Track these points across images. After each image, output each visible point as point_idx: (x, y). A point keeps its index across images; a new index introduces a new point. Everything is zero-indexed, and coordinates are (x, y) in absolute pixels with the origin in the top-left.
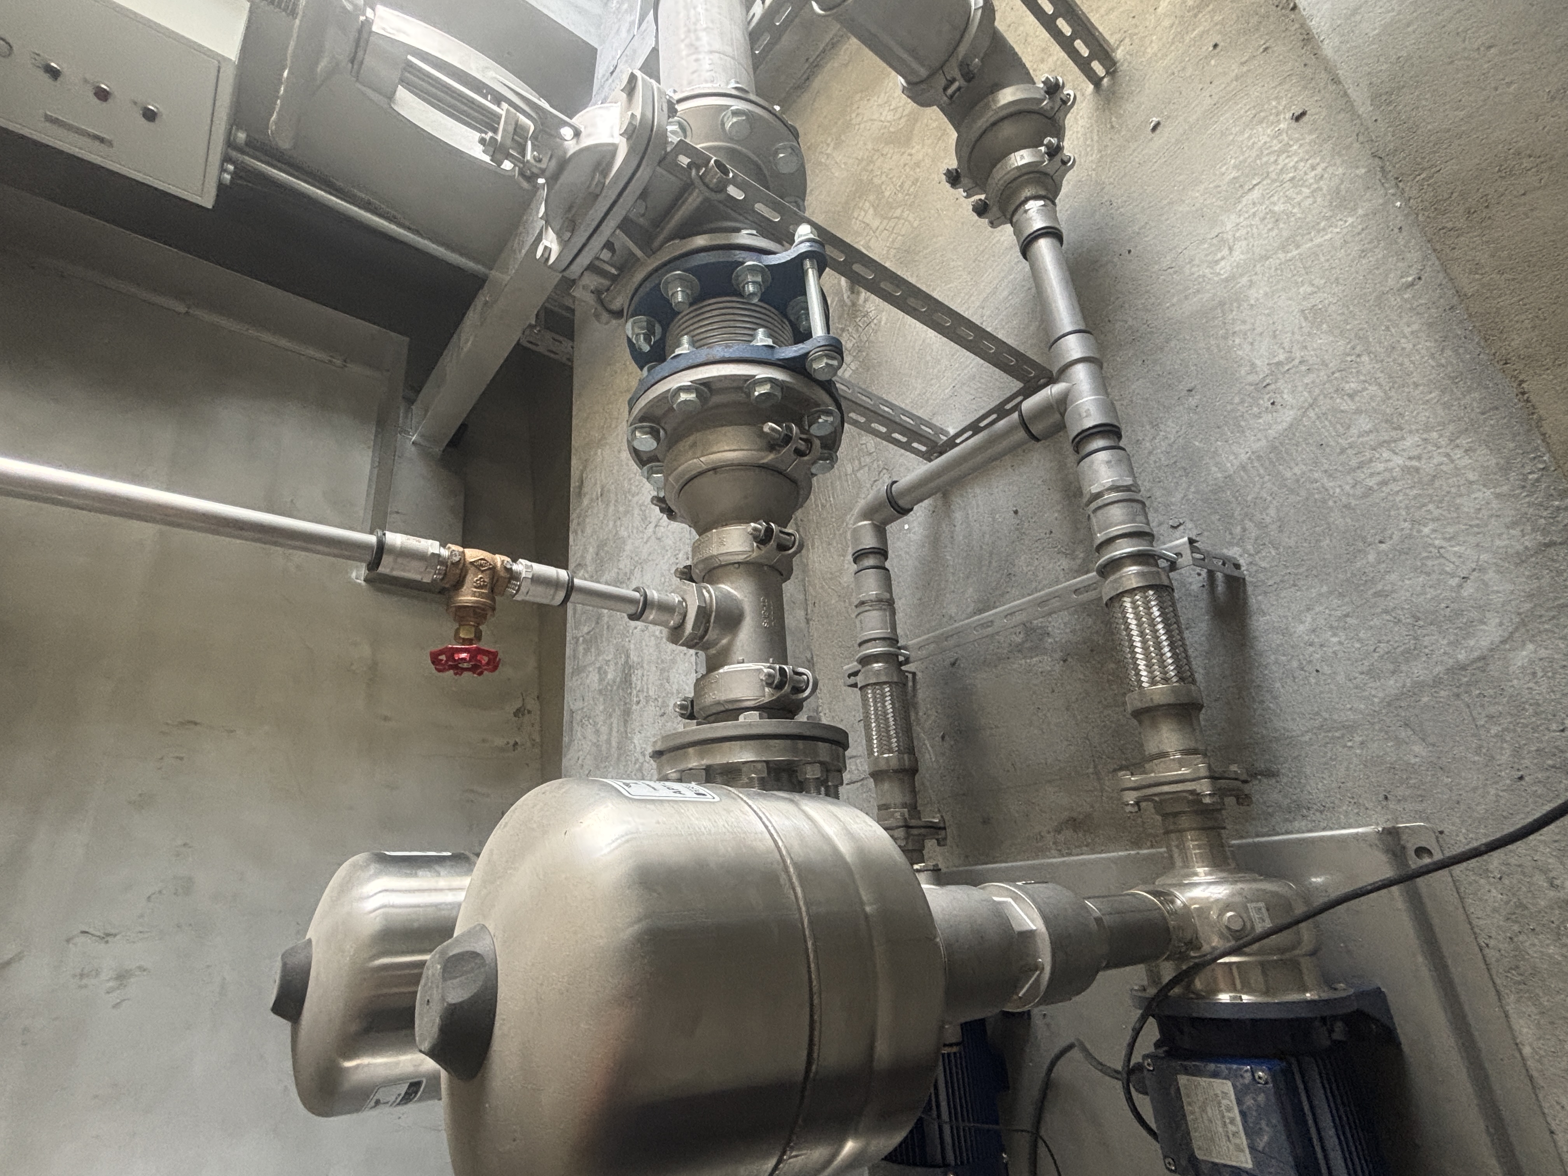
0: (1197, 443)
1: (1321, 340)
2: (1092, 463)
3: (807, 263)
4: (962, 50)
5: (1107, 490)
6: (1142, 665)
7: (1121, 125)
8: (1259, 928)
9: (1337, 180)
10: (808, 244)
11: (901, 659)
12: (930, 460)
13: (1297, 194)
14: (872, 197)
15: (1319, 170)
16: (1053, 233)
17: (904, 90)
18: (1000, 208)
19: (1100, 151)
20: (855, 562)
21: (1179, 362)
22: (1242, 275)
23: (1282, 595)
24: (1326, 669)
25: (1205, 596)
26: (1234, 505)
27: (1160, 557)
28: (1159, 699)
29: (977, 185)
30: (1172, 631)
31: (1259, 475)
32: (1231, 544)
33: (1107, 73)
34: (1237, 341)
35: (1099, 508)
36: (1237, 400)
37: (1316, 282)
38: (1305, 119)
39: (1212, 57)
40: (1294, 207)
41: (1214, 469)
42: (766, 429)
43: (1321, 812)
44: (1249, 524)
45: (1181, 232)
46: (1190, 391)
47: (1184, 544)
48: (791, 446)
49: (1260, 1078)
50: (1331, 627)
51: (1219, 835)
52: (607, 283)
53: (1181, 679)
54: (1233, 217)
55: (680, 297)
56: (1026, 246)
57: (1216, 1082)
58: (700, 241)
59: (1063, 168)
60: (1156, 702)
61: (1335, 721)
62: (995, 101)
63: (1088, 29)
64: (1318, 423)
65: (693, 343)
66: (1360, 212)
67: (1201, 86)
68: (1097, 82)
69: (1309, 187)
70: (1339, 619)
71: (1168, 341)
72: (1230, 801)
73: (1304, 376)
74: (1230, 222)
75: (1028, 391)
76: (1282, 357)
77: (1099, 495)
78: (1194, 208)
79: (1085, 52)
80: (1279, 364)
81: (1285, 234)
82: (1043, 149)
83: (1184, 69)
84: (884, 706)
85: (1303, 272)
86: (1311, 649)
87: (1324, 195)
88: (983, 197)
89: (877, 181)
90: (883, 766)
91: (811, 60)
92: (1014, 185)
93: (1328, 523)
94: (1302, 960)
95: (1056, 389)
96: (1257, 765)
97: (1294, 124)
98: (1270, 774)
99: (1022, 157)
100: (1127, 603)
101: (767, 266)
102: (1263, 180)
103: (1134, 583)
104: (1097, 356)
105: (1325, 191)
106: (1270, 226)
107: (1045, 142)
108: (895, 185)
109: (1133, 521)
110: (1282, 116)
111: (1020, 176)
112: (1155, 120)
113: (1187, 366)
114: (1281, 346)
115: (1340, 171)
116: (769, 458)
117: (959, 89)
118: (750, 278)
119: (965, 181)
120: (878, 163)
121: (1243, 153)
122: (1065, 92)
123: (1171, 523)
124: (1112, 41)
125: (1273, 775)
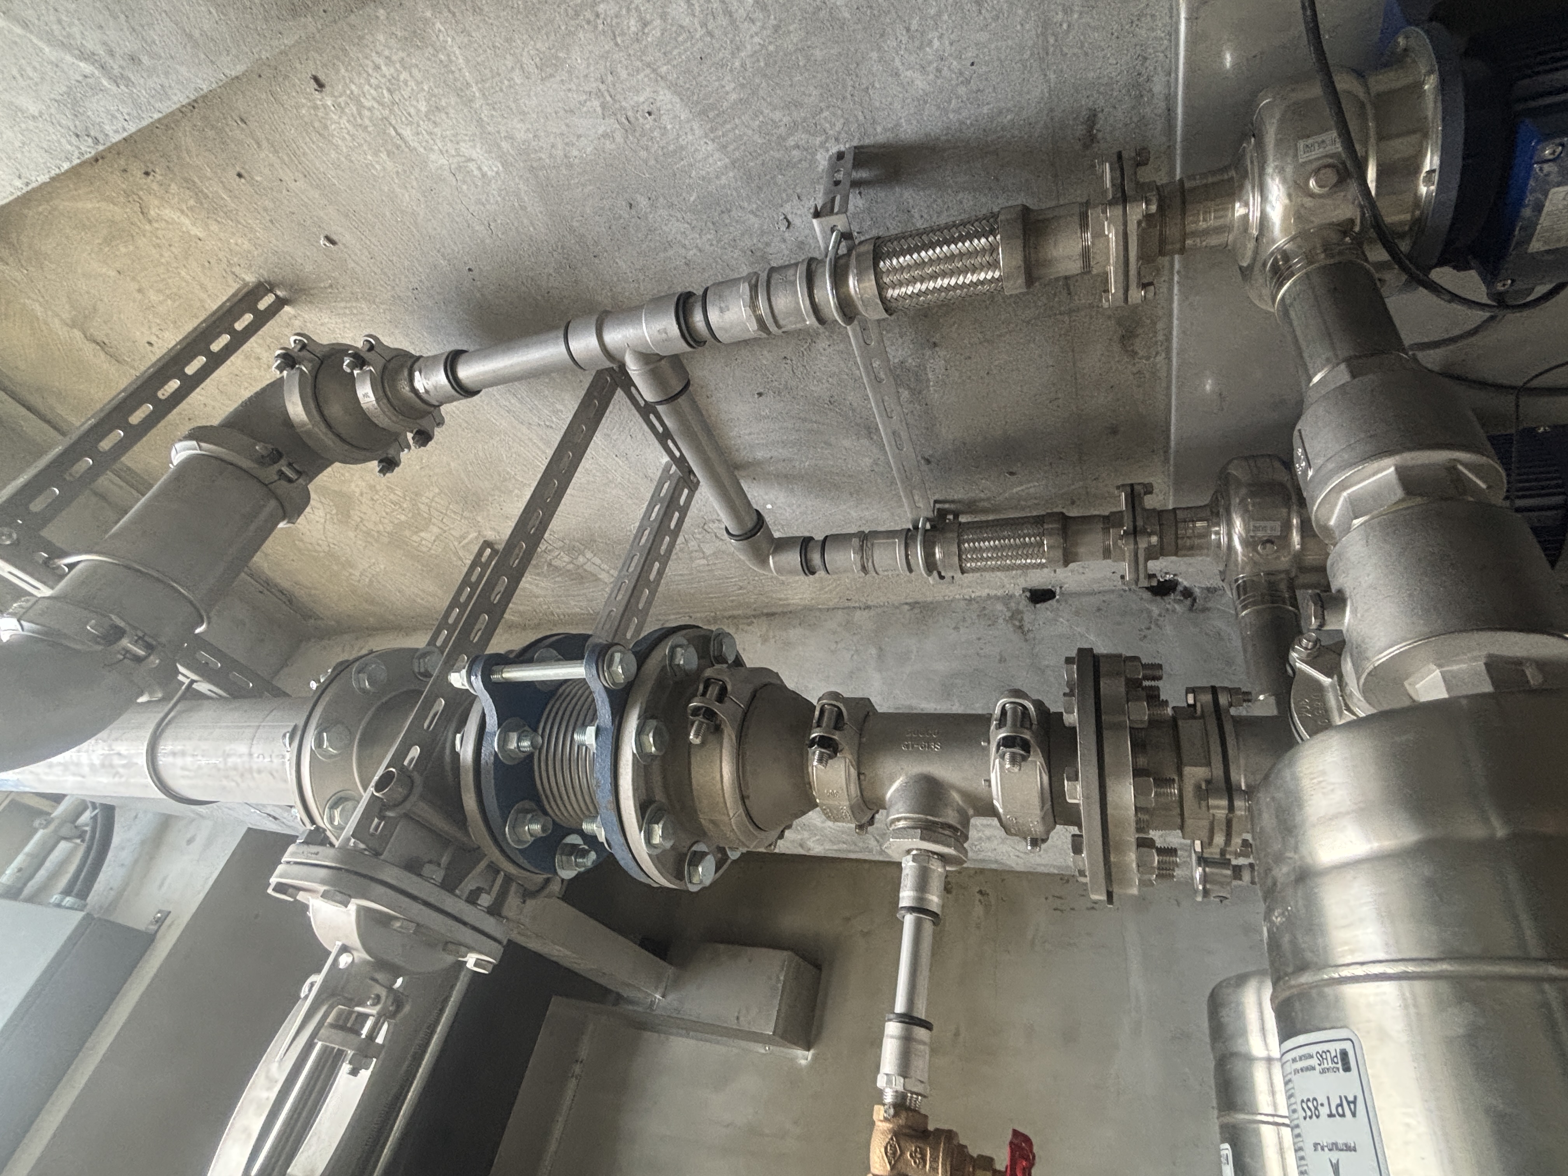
0: (692, 199)
1: (577, 59)
2: (721, 328)
3: (495, 677)
4: (246, 463)
5: (754, 311)
6: (970, 278)
7: (329, 278)
8: (1338, 148)
9: (392, 42)
10: (473, 678)
11: (928, 526)
12: (698, 482)
13: (406, 84)
14: (407, 533)
15: (380, 61)
16: (452, 361)
17: (291, 521)
18: (422, 417)
19: (357, 300)
20: (813, 573)
21: (597, 218)
22: (499, 147)
23: (878, 104)
24: (970, 54)
25: (871, 191)
26: (767, 157)
27: (837, 253)
28: (1018, 259)
29: (396, 440)
30: (931, 242)
31: (733, 129)
32: (813, 162)
33: (271, 291)
34: (575, 153)
35: (776, 322)
36: (643, 154)
37: (509, 64)
38: (322, 77)
39: (252, 178)
40: (423, 90)
41: (723, 180)
42: (698, 741)
43: (1146, 59)
44: (791, 142)
45: (449, 214)
46: (631, 205)
47: (821, 224)
48: (716, 708)
49: (1554, 153)
50: (920, 48)
51: (1193, 190)
52: (513, 888)
53: (992, 232)
54: (433, 157)
55: (536, 827)
56: (465, 391)
57: (1548, 207)
58: (470, 801)
59: (377, 349)
60: (1021, 263)
61: (1035, 44)
62: (304, 425)
63: (224, 315)
64: (675, 63)
65: (593, 818)
66: (428, 14)
67: (284, 191)
68: (281, 303)
69: (399, 72)
70: (912, 38)
71: (572, 230)
72: (1146, 175)
73: (619, 78)
74: (437, 161)
75: (627, 383)
76: (596, 103)
77: (760, 321)
78: (422, 199)
79: (248, 318)
80: (603, 106)
81: (453, 100)
82: (356, 372)
83: (266, 210)
84: (988, 549)
85: (497, 79)
86: (945, 72)
87: (409, 55)
88: (410, 436)
89: (389, 528)
90: (1059, 553)
91: (261, 588)
92: (395, 402)
93: (795, 51)
94: (1374, 90)
95: (633, 368)
96: (1078, 134)
97: (328, 89)
98: (1092, 118)
99: (366, 395)
100: (891, 293)
101: (499, 725)
102: (390, 124)
103: (870, 283)
104: (595, 318)
105: (404, 55)
106: (444, 116)
107: (349, 371)
108: (394, 510)
109: (793, 283)
110: (319, 103)
111: (388, 399)
112: (322, 241)
113: (602, 208)
114: (582, 104)
115: (381, 37)
116: (729, 736)
117: (290, 465)
118: (513, 745)
119: (391, 452)
120: (370, 525)
121: (360, 145)
122: (293, 345)
123: (783, 228)
124: (236, 286)
125: (1095, 116)
